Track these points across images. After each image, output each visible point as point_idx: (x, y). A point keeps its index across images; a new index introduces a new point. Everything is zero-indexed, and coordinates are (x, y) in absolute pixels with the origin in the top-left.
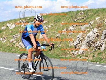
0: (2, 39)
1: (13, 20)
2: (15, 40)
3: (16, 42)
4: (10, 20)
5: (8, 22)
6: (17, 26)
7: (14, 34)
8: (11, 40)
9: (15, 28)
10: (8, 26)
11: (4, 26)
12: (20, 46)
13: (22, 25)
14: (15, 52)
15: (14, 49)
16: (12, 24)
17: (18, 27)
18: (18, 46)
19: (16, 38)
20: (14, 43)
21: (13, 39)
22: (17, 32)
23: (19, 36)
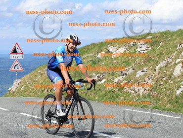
0: (98, 77)
2: (125, 79)
4: (115, 39)
5: (111, 44)
6: (128, 51)
8: (116, 80)
10: (111, 50)
11: (101, 51)
12: (133, 92)
13: (139, 50)
15: (122, 98)
16: (119, 47)
18: (129, 90)
19: (126, 74)
21: (121, 78)
22: (128, 64)
23: (131, 70)
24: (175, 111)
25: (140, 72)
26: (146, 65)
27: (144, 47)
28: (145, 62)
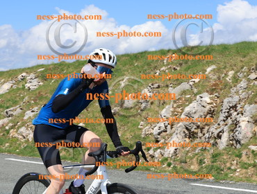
1: (7, 72)
2: (11, 121)
3: (12, 127)
6: (14, 87)
7: (8, 108)
9: (11, 90)
12: (20, 137)
13: (28, 85)
14: (9, 152)
15: (7, 144)
16: (4, 82)
17: (18, 89)
18: (16, 135)
19: (12, 115)
20: (7, 128)
21: (6, 120)
22: (15, 103)
23: (19, 110)
24: (71, 159)
25: (28, 112)
26: (36, 104)
27: (35, 82)
28: (35, 100)
